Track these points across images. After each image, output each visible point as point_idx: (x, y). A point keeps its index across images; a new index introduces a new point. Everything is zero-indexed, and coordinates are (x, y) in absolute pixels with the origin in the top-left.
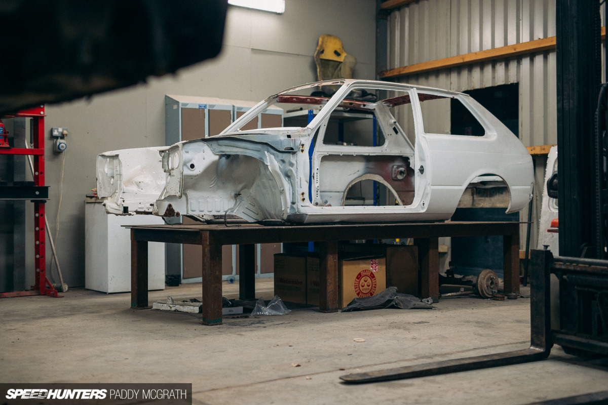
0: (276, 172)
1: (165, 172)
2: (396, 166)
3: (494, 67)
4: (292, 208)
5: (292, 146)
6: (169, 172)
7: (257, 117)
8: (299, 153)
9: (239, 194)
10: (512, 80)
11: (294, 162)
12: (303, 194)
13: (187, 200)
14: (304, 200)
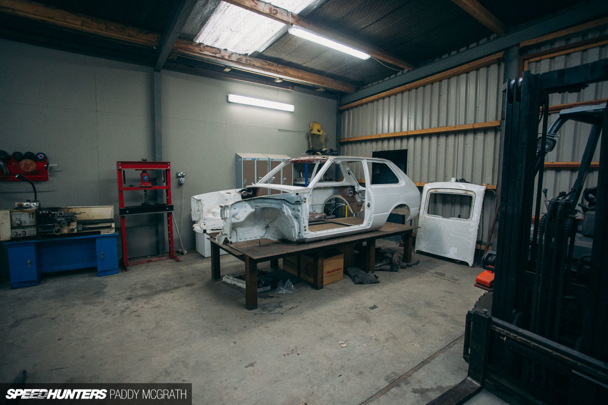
0: (290, 216)
1: (222, 219)
2: (348, 191)
3: (395, 141)
4: (299, 236)
5: (299, 200)
6: (224, 219)
7: (280, 170)
8: (303, 204)
9: (268, 227)
10: (404, 148)
11: (300, 209)
12: (305, 227)
13: (237, 233)
14: (305, 230)
